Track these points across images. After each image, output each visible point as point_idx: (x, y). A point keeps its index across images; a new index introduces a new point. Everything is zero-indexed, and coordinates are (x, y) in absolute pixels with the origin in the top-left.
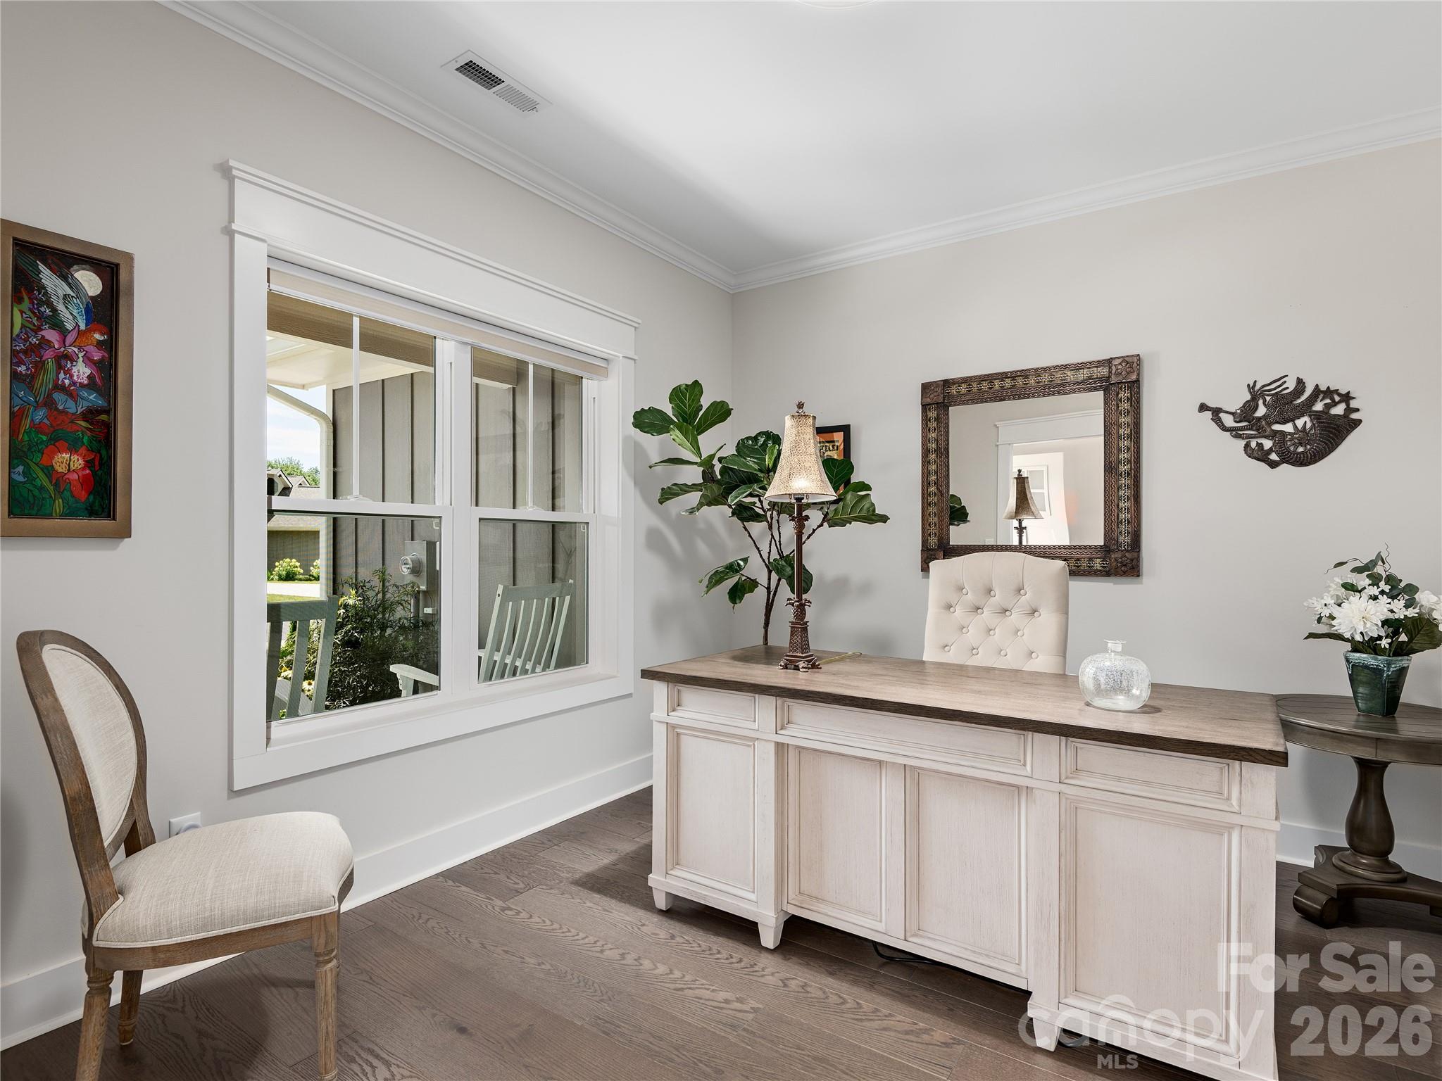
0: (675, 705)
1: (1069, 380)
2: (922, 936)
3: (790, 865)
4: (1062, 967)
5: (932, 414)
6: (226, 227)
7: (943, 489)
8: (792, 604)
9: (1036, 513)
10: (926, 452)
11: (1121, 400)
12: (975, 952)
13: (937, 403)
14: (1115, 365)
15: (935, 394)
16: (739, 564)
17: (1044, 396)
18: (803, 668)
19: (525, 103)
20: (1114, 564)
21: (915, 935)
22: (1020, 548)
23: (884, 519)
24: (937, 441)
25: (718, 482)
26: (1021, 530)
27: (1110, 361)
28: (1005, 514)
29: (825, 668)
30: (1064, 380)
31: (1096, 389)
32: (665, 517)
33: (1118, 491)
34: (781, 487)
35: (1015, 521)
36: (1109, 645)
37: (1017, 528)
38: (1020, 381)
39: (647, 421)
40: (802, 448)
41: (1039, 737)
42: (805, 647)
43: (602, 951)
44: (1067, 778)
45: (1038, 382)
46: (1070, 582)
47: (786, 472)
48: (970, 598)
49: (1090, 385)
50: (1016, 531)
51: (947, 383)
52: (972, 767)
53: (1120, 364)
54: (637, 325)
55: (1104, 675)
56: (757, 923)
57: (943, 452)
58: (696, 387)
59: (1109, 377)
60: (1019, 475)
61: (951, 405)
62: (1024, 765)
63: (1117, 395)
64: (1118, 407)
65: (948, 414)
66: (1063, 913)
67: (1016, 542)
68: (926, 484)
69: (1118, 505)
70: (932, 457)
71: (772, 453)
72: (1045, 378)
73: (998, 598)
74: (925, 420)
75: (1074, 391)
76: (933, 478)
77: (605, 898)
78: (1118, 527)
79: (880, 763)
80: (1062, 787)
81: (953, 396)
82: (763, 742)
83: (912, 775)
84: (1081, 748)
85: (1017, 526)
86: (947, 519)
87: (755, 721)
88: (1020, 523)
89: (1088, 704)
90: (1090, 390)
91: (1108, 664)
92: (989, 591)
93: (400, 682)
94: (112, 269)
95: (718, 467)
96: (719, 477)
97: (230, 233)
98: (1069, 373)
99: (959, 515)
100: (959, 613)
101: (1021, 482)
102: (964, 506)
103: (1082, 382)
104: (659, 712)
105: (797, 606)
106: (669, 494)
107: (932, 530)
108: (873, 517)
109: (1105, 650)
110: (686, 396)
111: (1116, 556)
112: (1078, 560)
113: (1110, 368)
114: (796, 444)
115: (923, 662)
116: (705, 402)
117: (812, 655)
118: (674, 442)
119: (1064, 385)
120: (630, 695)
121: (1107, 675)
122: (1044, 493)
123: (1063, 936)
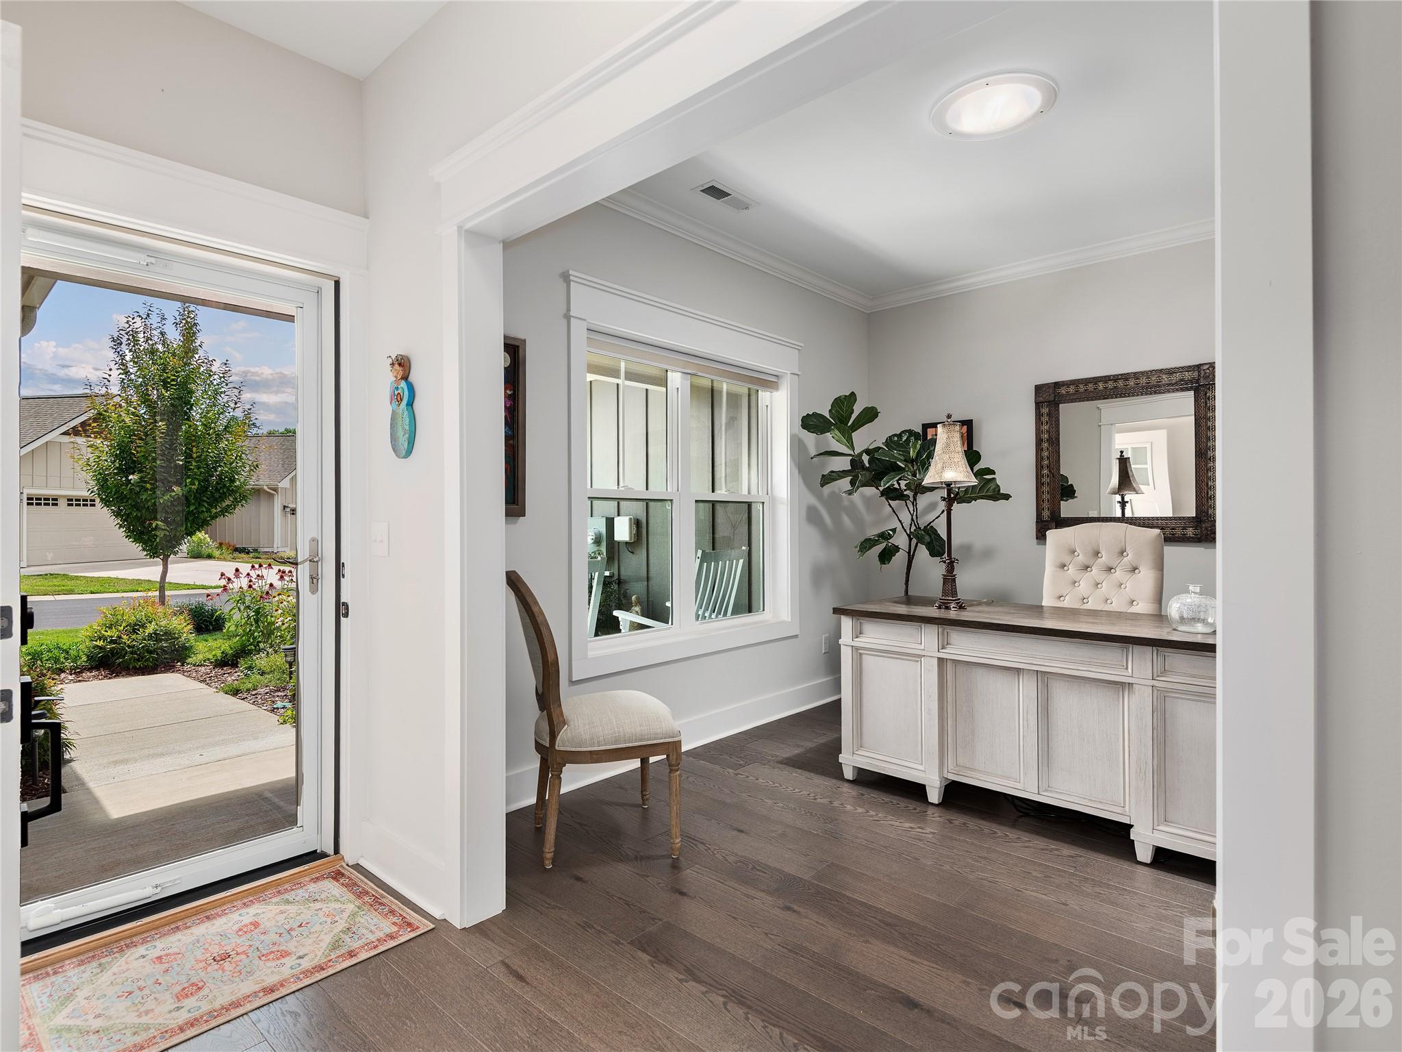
0: (858, 633)
1: (1164, 382)
2: (1051, 791)
3: (949, 745)
4: (1155, 805)
5: (1045, 410)
6: (565, 314)
7: (1054, 471)
8: (945, 562)
9: (1137, 489)
10: (1039, 442)
11: (1209, 399)
12: (1091, 800)
13: (1049, 402)
14: (1204, 370)
15: (1047, 394)
16: (889, 533)
17: (1142, 395)
18: (954, 607)
19: (743, 206)
20: (1205, 532)
21: (1046, 791)
22: (1123, 519)
23: (1007, 497)
24: (1048, 432)
25: (867, 469)
26: (1123, 504)
27: (1199, 366)
28: (1108, 490)
29: (968, 609)
30: (1160, 382)
31: (1188, 389)
32: (819, 497)
33: (1207, 472)
34: (936, 476)
35: (1117, 496)
36: (1190, 588)
37: (1120, 502)
38: (1121, 383)
39: (812, 423)
40: (952, 448)
41: (1137, 649)
42: (954, 593)
43: (815, 799)
44: (1158, 676)
45: (1137, 384)
46: (1165, 547)
47: (940, 466)
48: (1081, 558)
49: (1181, 386)
50: (1119, 504)
51: (1057, 385)
52: (1088, 671)
53: (1208, 369)
54: (800, 348)
55: (1186, 608)
56: (925, 786)
57: (1054, 441)
58: (852, 397)
59: (1199, 379)
60: (1121, 456)
61: (1061, 403)
62: (1127, 668)
63: (1206, 394)
64: (1206, 404)
65: (1058, 410)
66: (1155, 768)
67: (1119, 514)
68: (1039, 467)
69: (1207, 484)
70: (1045, 445)
71: (915, 447)
72: (1143, 381)
73: (1104, 559)
74: (1039, 415)
75: (1169, 391)
76: (1046, 462)
77: (805, 772)
78: (1208, 502)
79: (1018, 670)
80: (1155, 683)
81: (1063, 395)
82: (929, 658)
83: (1044, 678)
84: (1168, 656)
85: (1120, 500)
86: (1058, 496)
87: (921, 644)
88: (1123, 498)
89: (1175, 630)
90: (1182, 390)
91: (1189, 600)
92: (1097, 554)
93: (621, 623)
94: (515, 349)
95: (865, 458)
96: (868, 465)
97: (568, 317)
98: (1164, 377)
99: (1068, 492)
100: (1072, 571)
101: (1124, 462)
102: (1072, 485)
103: (1176, 383)
104: (846, 638)
105: (949, 563)
106: (827, 479)
107: (1046, 505)
108: (998, 496)
109: (1187, 591)
110: (843, 404)
111: (1206, 525)
112: (1173, 529)
113: (1199, 372)
114: (948, 445)
115: (1042, 606)
116: (858, 409)
117: (959, 599)
118: (832, 440)
119: (1159, 386)
120: (796, 636)
121: (1188, 608)
122: (1147, 468)
123: (1155, 784)
